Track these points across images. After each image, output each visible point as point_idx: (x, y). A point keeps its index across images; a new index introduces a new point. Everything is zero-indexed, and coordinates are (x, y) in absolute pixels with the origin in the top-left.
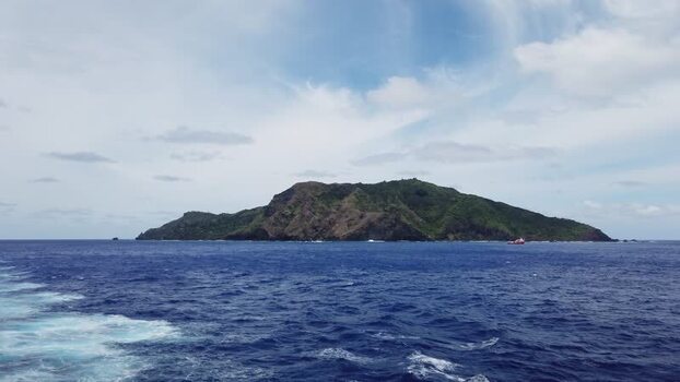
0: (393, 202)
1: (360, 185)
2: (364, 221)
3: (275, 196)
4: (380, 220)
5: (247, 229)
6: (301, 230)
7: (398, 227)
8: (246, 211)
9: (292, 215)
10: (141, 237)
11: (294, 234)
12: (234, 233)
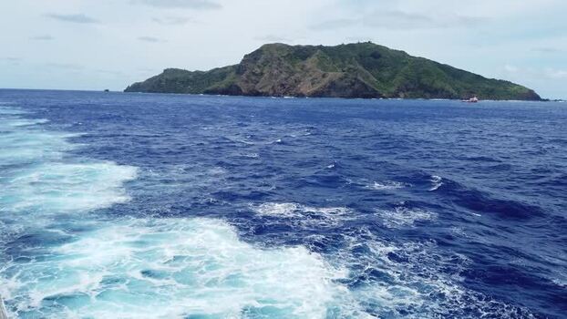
0: (350, 63)
1: (320, 47)
2: (326, 80)
3: (246, 56)
4: (341, 79)
5: (222, 85)
6: (270, 87)
7: (357, 86)
8: (217, 69)
9: (262, 74)
10: (128, 90)
11: (264, 90)
12: (210, 88)
